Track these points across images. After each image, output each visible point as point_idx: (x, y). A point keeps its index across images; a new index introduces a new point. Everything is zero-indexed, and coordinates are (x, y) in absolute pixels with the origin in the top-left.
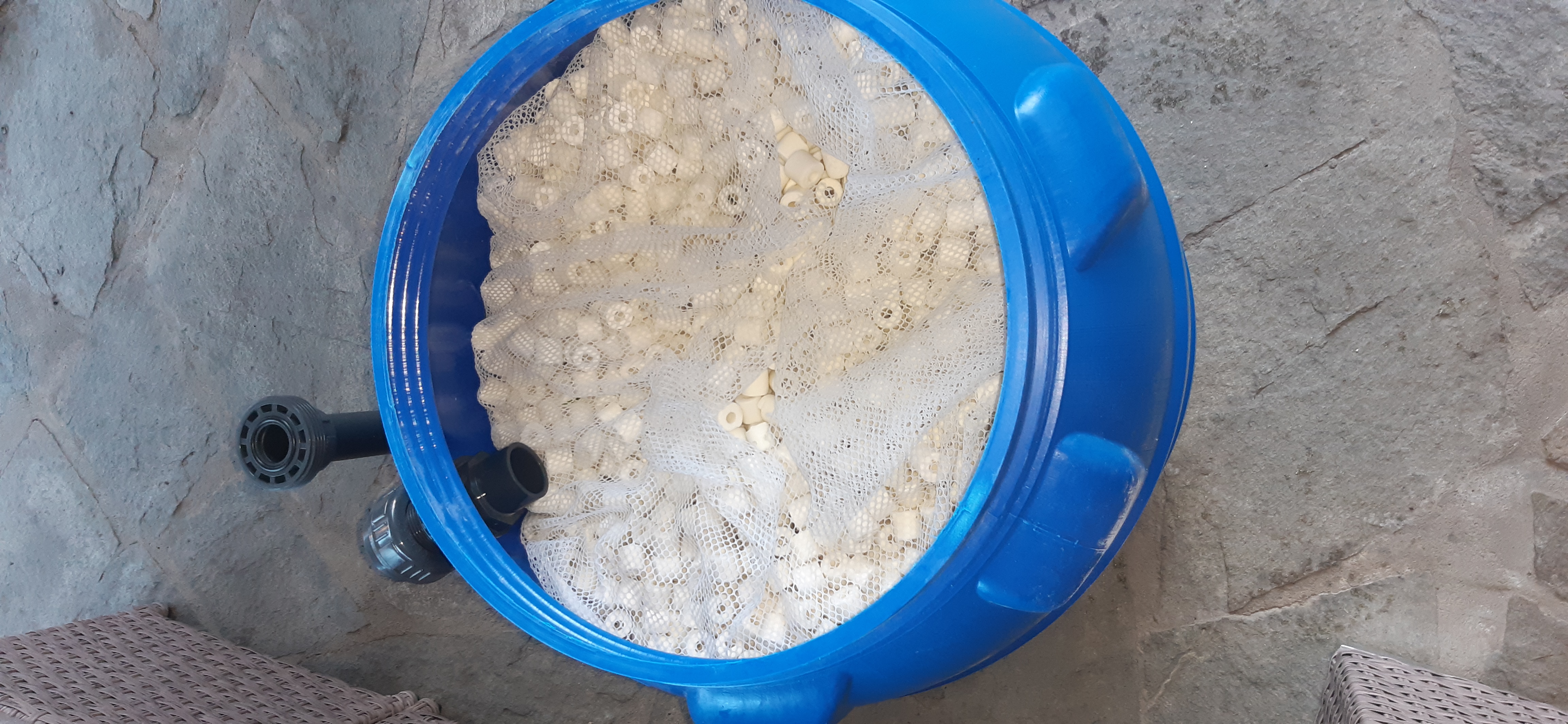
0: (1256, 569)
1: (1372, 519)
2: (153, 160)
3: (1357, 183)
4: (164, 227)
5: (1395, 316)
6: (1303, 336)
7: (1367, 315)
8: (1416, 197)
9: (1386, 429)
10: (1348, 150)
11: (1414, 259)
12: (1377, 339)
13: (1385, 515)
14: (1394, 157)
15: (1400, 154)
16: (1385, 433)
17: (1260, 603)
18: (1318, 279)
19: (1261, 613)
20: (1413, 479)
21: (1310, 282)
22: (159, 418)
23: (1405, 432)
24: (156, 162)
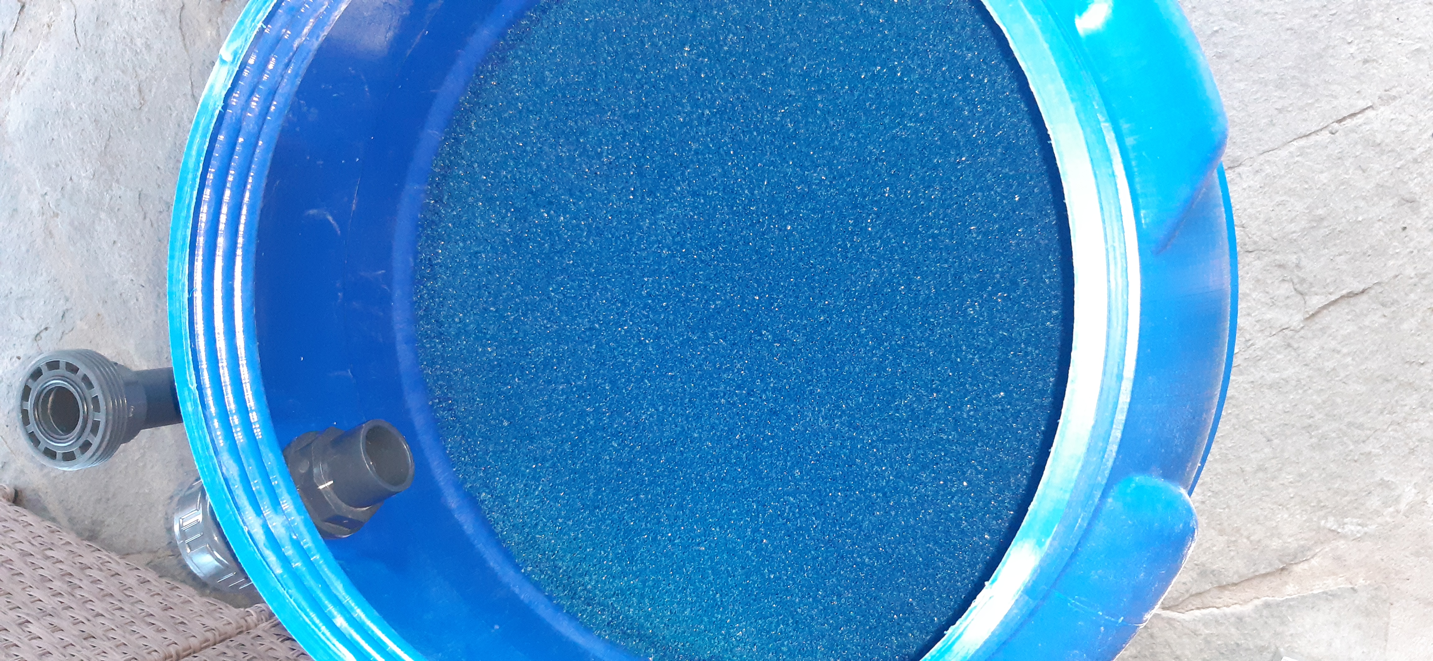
0: (1196, 565)
1: (1331, 523)
3: (1358, 153)
4: (28, 79)
5: (1383, 305)
6: (1280, 317)
7: (1352, 300)
8: (1421, 175)
9: (1357, 428)
10: (1353, 115)
11: (1411, 244)
12: (1360, 328)
13: (1346, 520)
14: (1403, 128)
15: (1409, 125)
16: (1357, 432)
17: (1197, 602)
18: (1302, 255)
19: (1197, 613)
20: (1380, 484)
21: (1293, 258)
23: (1379, 432)
24: (23, 7)
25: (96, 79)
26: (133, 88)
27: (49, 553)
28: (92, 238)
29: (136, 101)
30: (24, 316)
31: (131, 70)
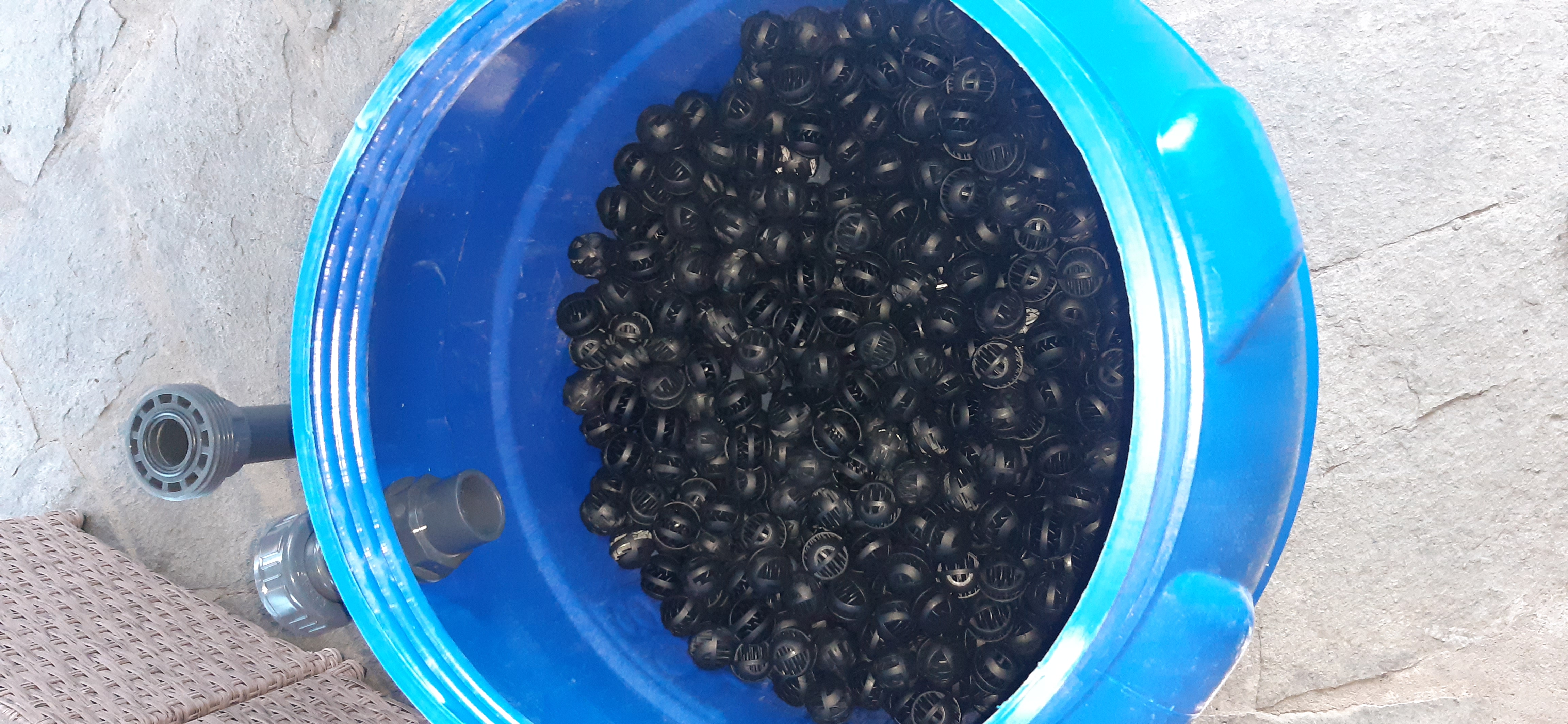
0: (1294, 666)
1: (1435, 631)
2: (121, 20)
3: (1481, 252)
4: (124, 97)
5: (1500, 409)
6: (1393, 415)
7: (1468, 403)
8: (1545, 277)
9: (1467, 534)
10: (1477, 212)
11: (1532, 348)
12: (1476, 432)
13: (1451, 629)
14: (1529, 228)
15: (1536, 225)
16: (1466, 538)
17: (1293, 705)
18: (1418, 352)
19: (1292, 716)
20: (1489, 594)
21: (1409, 355)
22: (96, 307)
23: (1489, 540)
24: (124, 23)
25: (194, 101)
26: (232, 113)
27: (118, 583)
28: (180, 262)
29: (234, 126)
30: (105, 338)
31: (230, 93)
